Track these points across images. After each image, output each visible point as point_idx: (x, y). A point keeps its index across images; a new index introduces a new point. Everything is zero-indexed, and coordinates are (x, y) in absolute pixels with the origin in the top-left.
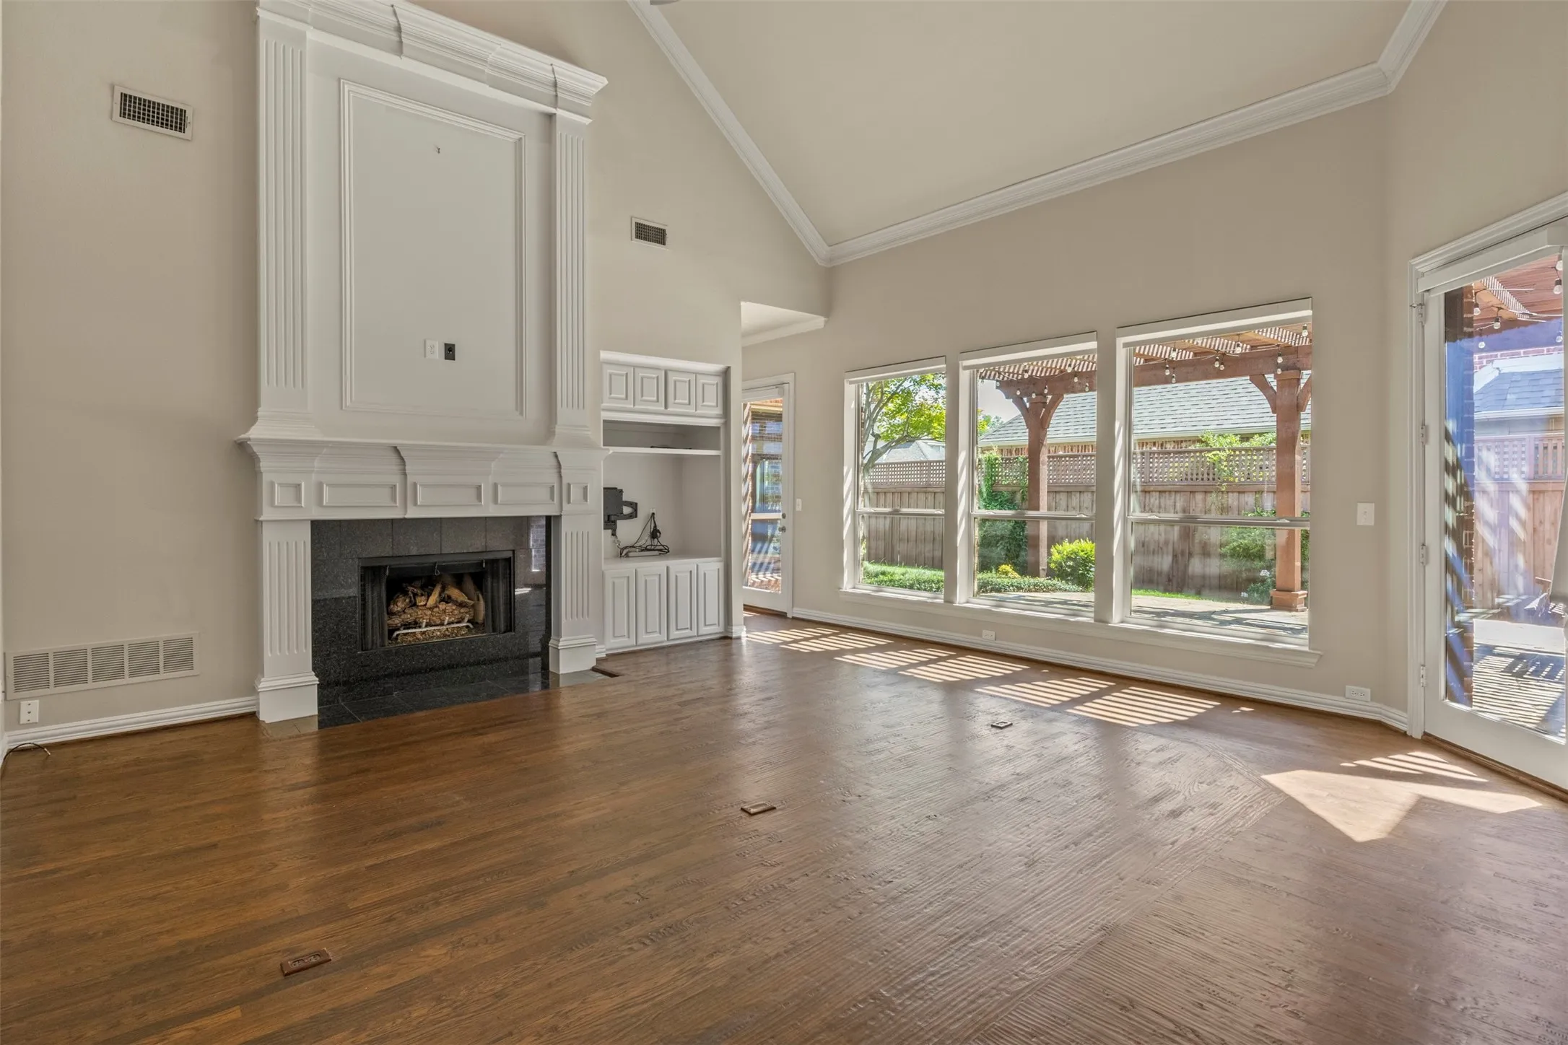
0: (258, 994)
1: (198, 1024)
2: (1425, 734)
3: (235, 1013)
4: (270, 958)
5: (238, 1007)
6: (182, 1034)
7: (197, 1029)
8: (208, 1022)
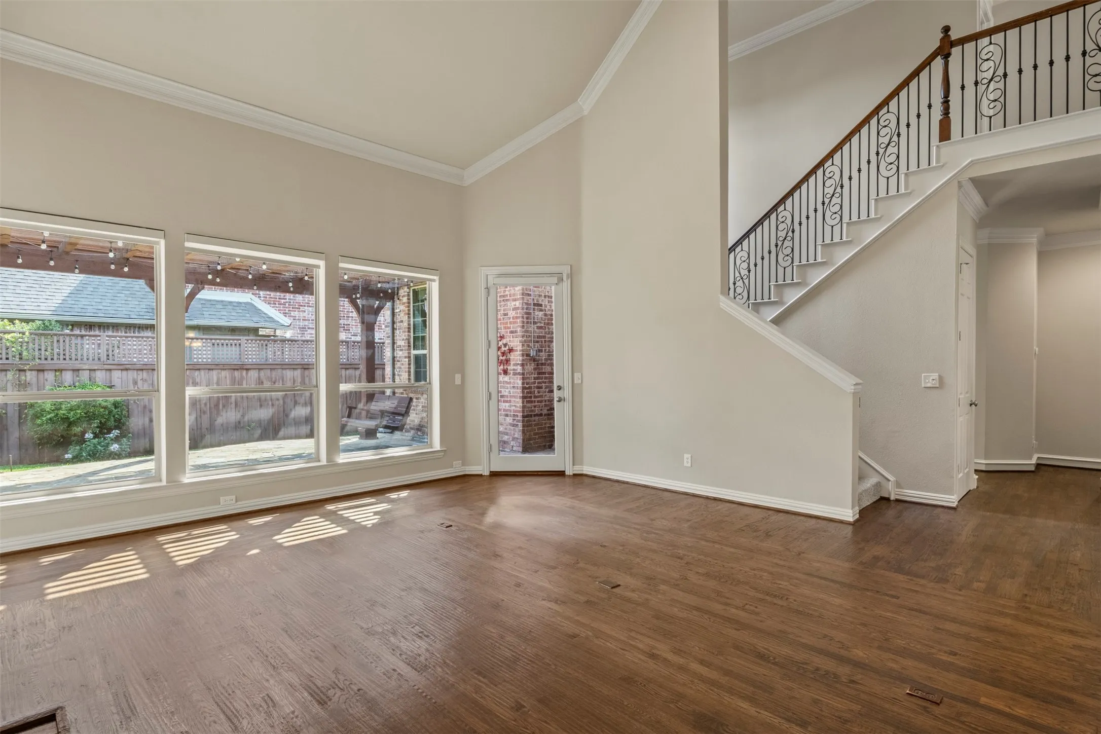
0: (965, 701)
1: (1007, 710)
2: (490, 472)
3: (983, 700)
4: (942, 715)
5: (980, 702)
6: (1021, 712)
7: (1010, 708)
8: (1001, 707)
